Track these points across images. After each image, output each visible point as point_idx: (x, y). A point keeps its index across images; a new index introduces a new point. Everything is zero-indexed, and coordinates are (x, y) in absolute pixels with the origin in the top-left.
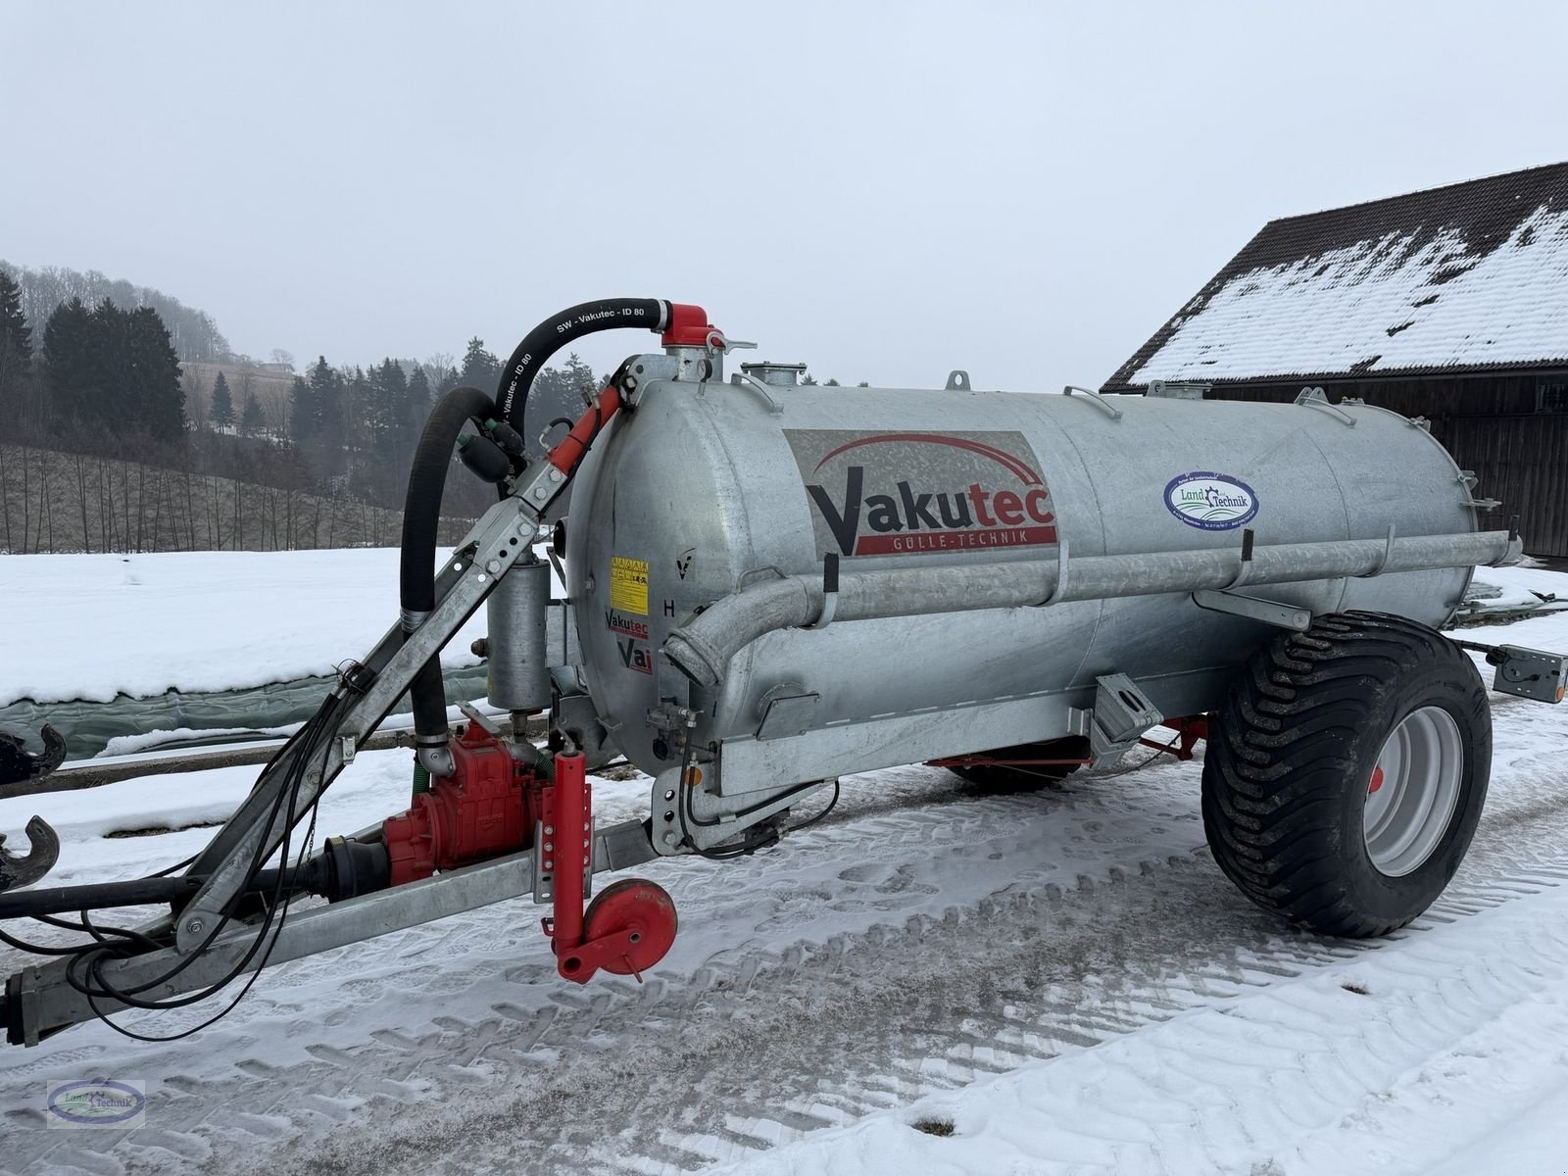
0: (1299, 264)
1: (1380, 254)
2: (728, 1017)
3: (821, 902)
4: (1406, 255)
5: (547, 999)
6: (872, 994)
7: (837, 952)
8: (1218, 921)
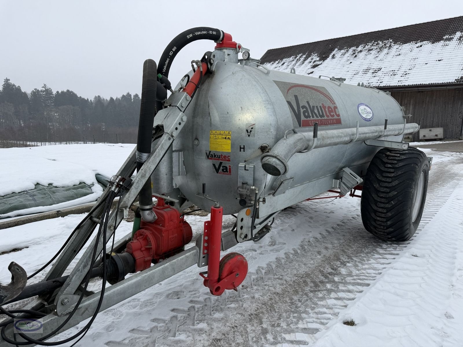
0: (277, 62)
1: (298, 60)
2: (253, 298)
3: (254, 253)
4: (305, 60)
5: (189, 303)
6: (291, 281)
7: (271, 268)
8: (364, 242)
